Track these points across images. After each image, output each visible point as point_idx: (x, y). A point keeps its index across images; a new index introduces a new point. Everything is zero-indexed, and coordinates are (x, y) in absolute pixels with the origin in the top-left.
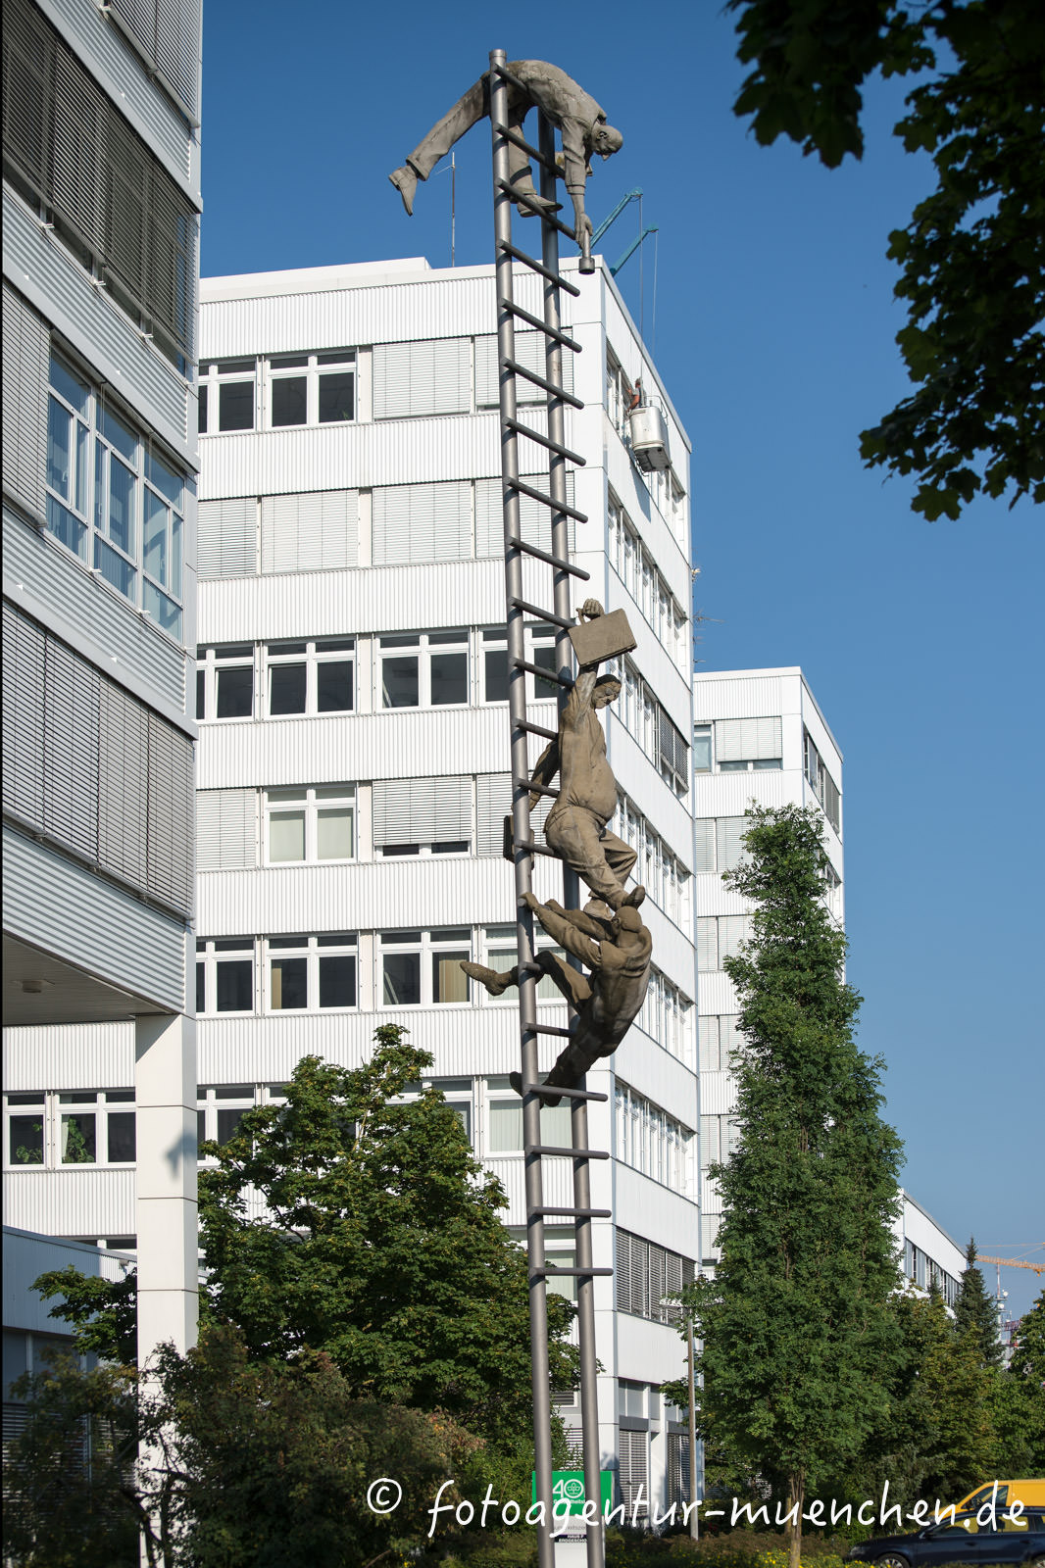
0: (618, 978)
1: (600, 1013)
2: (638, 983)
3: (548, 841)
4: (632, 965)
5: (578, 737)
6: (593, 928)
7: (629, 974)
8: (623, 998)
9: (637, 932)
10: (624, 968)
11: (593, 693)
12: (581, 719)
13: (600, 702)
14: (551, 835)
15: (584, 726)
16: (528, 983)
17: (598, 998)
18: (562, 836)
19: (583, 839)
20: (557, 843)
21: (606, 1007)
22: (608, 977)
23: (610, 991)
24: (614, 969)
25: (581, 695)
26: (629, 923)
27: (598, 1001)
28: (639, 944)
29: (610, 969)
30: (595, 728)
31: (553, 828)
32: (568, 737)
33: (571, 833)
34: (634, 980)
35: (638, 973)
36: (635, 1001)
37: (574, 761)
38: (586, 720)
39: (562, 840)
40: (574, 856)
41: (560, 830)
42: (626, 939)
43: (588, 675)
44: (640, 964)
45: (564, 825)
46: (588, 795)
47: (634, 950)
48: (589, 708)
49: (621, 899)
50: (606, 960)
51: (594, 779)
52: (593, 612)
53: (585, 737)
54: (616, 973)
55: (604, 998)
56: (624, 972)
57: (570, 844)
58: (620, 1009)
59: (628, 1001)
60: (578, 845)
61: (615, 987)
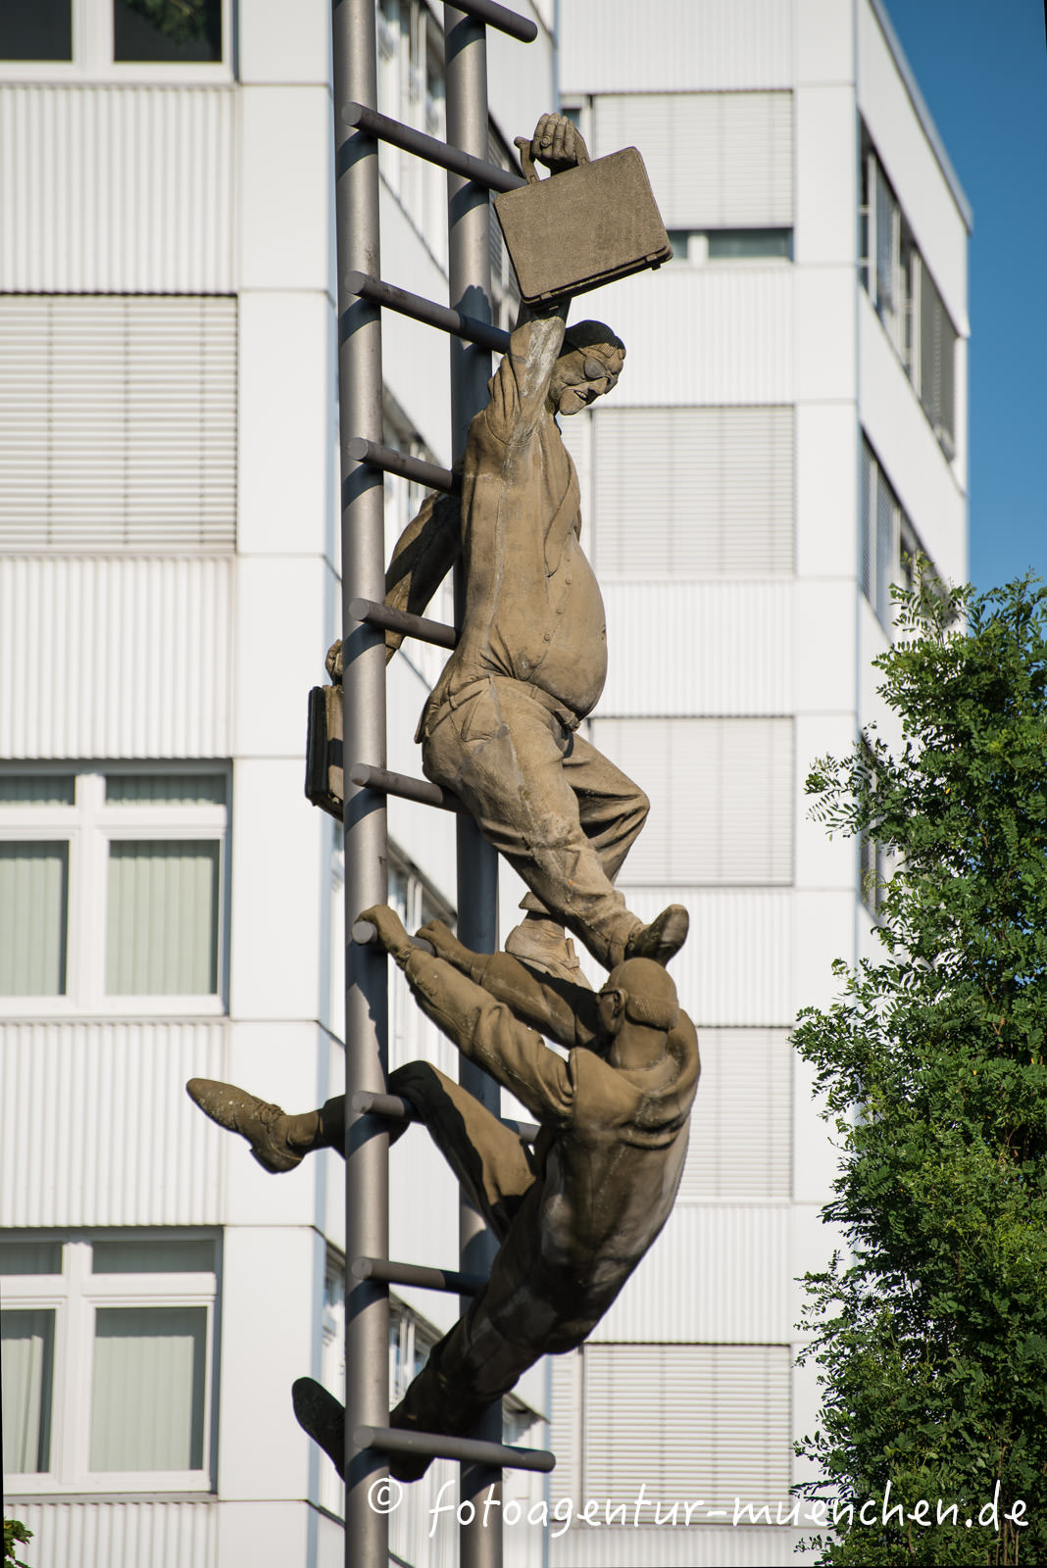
0: (612, 1150)
1: (562, 1239)
2: (664, 1162)
3: (429, 767)
4: (650, 1116)
5: (513, 492)
6: (545, 1007)
7: (642, 1139)
8: (623, 1203)
9: (665, 1028)
10: (629, 1123)
11: (553, 373)
12: (523, 442)
13: (569, 399)
14: (439, 750)
15: (529, 463)
16: (371, 1147)
17: (558, 1199)
18: (467, 757)
19: (525, 769)
20: (453, 774)
21: (577, 1224)
22: (587, 1146)
23: (590, 1183)
24: (605, 1125)
25: (524, 379)
26: (647, 1004)
27: (558, 1208)
28: (669, 1061)
29: (594, 1126)
30: (556, 466)
31: (445, 732)
32: (488, 489)
33: (493, 750)
34: (653, 1156)
35: (664, 1138)
36: (650, 1211)
37: (502, 554)
38: (534, 446)
39: (467, 765)
40: (498, 810)
41: (462, 737)
42: (635, 1045)
43: (544, 325)
44: (670, 1113)
45: (475, 726)
46: (536, 648)
47: (656, 1077)
48: (542, 414)
49: (624, 938)
50: (585, 1100)
51: (553, 607)
52: (559, 152)
53: (531, 492)
54: (609, 1136)
55: (575, 1199)
56: (630, 1134)
57: (490, 778)
58: (613, 1229)
59: (634, 1211)
60: (511, 782)
61: (604, 1173)
